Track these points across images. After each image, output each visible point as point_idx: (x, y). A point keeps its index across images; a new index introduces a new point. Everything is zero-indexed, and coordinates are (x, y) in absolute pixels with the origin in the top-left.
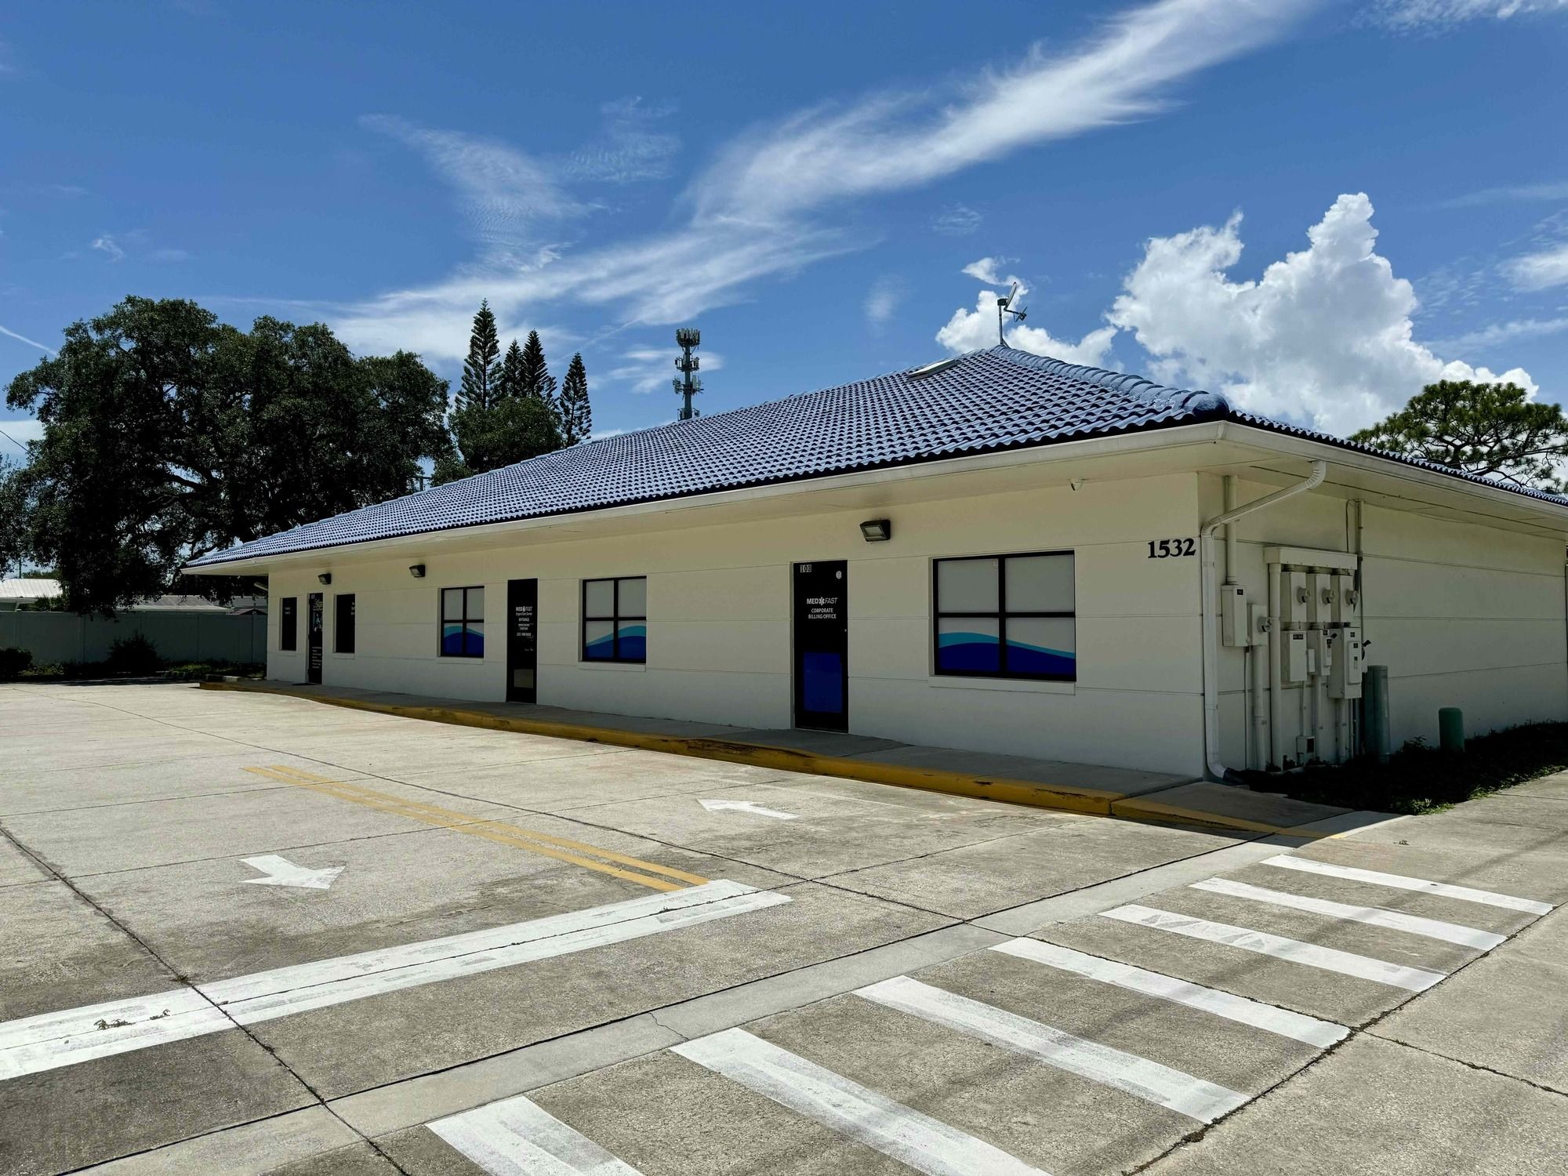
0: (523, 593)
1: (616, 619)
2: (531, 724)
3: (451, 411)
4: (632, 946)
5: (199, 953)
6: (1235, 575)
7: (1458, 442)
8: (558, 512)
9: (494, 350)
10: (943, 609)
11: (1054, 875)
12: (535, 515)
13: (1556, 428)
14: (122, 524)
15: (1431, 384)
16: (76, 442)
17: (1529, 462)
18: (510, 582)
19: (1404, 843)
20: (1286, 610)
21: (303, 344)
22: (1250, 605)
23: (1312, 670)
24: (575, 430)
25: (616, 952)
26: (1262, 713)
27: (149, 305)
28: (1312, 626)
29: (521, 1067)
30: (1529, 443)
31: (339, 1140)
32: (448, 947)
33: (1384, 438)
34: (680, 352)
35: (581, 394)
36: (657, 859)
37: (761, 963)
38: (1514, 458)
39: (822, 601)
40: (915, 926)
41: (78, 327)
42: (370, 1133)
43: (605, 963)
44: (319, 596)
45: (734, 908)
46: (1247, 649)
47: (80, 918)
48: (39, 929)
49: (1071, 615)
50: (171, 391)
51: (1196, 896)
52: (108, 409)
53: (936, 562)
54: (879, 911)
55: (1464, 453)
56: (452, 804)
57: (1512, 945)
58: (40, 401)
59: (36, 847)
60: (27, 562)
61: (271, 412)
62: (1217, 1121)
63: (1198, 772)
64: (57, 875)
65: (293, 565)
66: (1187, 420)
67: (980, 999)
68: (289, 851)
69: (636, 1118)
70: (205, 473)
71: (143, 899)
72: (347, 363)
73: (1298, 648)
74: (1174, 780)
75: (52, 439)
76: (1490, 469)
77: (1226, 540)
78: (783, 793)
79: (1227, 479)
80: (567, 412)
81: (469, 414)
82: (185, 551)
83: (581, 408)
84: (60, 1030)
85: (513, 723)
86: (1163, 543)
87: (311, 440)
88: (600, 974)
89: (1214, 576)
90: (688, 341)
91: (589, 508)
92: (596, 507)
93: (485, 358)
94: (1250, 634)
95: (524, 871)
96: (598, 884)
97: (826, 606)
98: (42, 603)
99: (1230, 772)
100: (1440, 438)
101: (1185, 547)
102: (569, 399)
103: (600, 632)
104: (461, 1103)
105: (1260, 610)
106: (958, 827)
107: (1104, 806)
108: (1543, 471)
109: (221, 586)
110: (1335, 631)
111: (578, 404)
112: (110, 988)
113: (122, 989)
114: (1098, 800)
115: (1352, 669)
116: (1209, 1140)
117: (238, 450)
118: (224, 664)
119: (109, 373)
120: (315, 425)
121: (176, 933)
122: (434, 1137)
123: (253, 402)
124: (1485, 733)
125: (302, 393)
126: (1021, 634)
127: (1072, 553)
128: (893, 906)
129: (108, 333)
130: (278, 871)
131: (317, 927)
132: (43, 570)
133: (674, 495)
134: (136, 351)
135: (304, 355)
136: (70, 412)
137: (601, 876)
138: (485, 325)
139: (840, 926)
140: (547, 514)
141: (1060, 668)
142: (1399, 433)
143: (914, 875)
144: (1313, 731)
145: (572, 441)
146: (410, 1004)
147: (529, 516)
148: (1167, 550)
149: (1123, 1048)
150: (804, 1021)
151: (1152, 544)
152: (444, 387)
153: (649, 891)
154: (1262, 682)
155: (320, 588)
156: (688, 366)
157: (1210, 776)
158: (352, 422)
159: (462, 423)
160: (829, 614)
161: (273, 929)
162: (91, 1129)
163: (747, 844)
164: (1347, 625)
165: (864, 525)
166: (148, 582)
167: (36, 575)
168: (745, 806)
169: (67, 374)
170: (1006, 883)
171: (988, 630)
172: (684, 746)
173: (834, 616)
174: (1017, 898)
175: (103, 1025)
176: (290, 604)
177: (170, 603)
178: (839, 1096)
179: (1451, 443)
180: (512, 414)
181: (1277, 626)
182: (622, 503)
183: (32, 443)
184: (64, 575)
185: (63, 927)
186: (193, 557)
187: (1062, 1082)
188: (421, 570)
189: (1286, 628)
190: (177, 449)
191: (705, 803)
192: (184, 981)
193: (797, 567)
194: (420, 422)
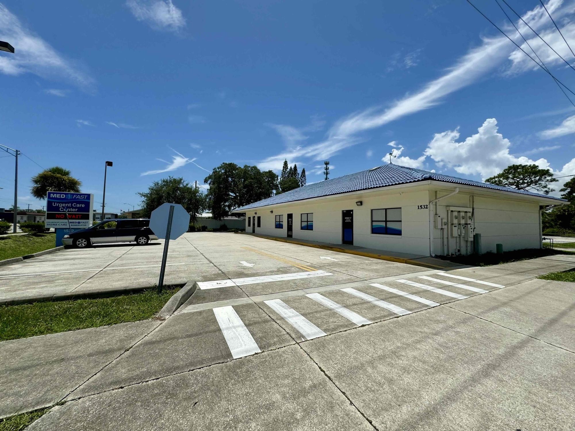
0: (290, 216)
1: (307, 221)
2: (291, 242)
3: (279, 180)
4: (301, 279)
5: (232, 275)
6: (438, 213)
7: (518, 180)
8: (296, 201)
9: (287, 168)
10: (373, 220)
11: (388, 273)
12: (292, 201)
13: (548, 175)
14: (222, 203)
15: (510, 166)
16: (215, 189)
17: (539, 184)
18: (288, 214)
19: (474, 272)
20: (452, 220)
21: (252, 170)
22: (442, 219)
23: (459, 234)
24: (303, 183)
25: (299, 280)
26: (445, 243)
27: (226, 164)
28: (460, 224)
29: (280, 295)
30: (539, 180)
31: (250, 302)
32: (271, 277)
33: (497, 179)
34: (325, 166)
35: (304, 176)
36: (309, 266)
37: (324, 284)
38: (535, 183)
39: (348, 218)
40: (356, 280)
41: (215, 168)
42: (255, 301)
43: (296, 281)
44: (255, 217)
45: (322, 275)
46: (441, 229)
47: (215, 269)
48: (209, 270)
49: (401, 221)
50: (230, 179)
51: (417, 279)
52: (219, 183)
53: (372, 210)
54: (349, 277)
55: (520, 182)
56: (275, 255)
57: (489, 293)
58: (209, 182)
59: (208, 258)
60: (207, 210)
61: (247, 182)
62: (403, 315)
63: (429, 255)
64: (211, 262)
65: (250, 211)
66: (422, 180)
67: (364, 293)
68: (247, 261)
69: (297, 304)
70: (236, 194)
71: (224, 267)
72: (260, 173)
73: (455, 230)
74: (423, 257)
75: (211, 188)
76: (528, 186)
77: (436, 205)
78: (337, 256)
79: (436, 192)
80: (301, 180)
81: (282, 181)
82: (232, 208)
83: (304, 179)
84: (211, 284)
85: (288, 241)
86: (421, 206)
87: (253, 188)
88: (295, 283)
89: (433, 213)
90: (327, 164)
91: (302, 200)
92: (303, 199)
93: (286, 170)
94: (442, 225)
95: (285, 266)
96: (298, 269)
97: (349, 219)
98: (209, 218)
99: (436, 255)
100: (513, 179)
101: (426, 207)
102: (302, 177)
103: (304, 224)
104: (269, 299)
105: (445, 220)
106: (371, 264)
107: (405, 261)
108: (544, 186)
109: (239, 215)
110: (466, 225)
111: (304, 178)
112: (219, 279)
113: (220, 279)
114: (403, 260)
115: (470, 234)
116: (400, 318)
117: (241, 190)
118: (238, 229)
119: (220, 176)
120: (254, 185)
121: (229, 272)
122: (264, 302)
123: (244, 181)
124: (512, 250)
125: (252, 179)
126: (390, 225)
127: (401, 208)
128: (352, 277)
129: (220, 169)
130: (245, 264)
131: (250, 273)
132: (209, 212)
133: (317, 197)
134: (224, 172)
135: (252, 172)
136: (214, 184)
137: (299, 268)
138: (286, 164)
139: (341, 279)
140: (294, 201)
141: (398, 233)
142: (501, 178)
143: (359, 272)
144: (460, 247)
145: (302, 185)
146: (263, 285)
147: (291, 201)
148: (422, 207)
149: (389, 302)
150: (329, 293)
151: (418, 206)
152: (278, 176)
153: (307, 271)
154: (445, 236)
155: (254, 215)
156: (327, 169)
157: (431, 256)
158: (261, 184)
159: (280, 183)
160: (349, 221)
161: (243, 272)
162: (216, 297)
163: (327, 265)
164: (469, 224)
165: (356, 202)
166: (226, 214)
167: (208, 213)
168: (329, 258)
169: (213, 177)
170: (377, 274)
171: (383, 224)
172: (319, 247)
173: (350, 221)
174: (378, 277)
175: (218, 284)
176: (249, 218)
177: (230, 218)
178: (332, 304)
179: (516, 180)
180: (290, 181)
181: (450, 224)
182: (308, 199)
183: (208, 189)
184: (213, 213)
185: (212, 270)
186: (234, 209)
187: (375, 306)
188: (272, 212)
189: (452, 224)
190: (231, 190)
191: (321, 257)
192: (229, 279)
193: (343, 211)
194: (273, 183)
